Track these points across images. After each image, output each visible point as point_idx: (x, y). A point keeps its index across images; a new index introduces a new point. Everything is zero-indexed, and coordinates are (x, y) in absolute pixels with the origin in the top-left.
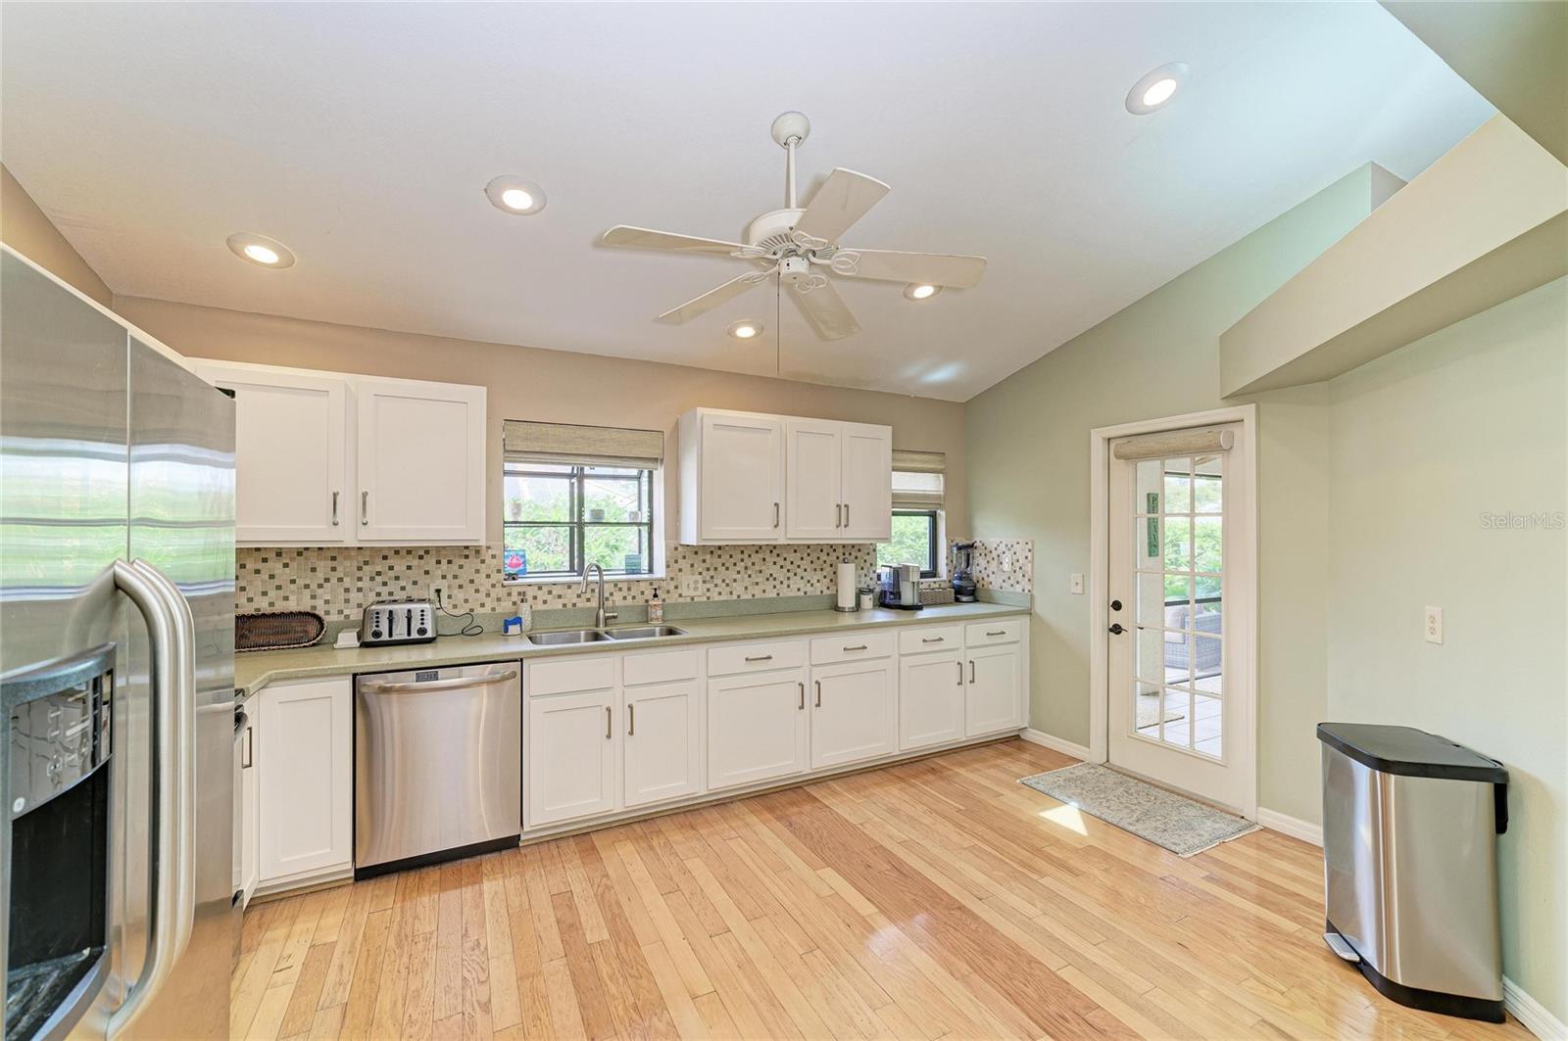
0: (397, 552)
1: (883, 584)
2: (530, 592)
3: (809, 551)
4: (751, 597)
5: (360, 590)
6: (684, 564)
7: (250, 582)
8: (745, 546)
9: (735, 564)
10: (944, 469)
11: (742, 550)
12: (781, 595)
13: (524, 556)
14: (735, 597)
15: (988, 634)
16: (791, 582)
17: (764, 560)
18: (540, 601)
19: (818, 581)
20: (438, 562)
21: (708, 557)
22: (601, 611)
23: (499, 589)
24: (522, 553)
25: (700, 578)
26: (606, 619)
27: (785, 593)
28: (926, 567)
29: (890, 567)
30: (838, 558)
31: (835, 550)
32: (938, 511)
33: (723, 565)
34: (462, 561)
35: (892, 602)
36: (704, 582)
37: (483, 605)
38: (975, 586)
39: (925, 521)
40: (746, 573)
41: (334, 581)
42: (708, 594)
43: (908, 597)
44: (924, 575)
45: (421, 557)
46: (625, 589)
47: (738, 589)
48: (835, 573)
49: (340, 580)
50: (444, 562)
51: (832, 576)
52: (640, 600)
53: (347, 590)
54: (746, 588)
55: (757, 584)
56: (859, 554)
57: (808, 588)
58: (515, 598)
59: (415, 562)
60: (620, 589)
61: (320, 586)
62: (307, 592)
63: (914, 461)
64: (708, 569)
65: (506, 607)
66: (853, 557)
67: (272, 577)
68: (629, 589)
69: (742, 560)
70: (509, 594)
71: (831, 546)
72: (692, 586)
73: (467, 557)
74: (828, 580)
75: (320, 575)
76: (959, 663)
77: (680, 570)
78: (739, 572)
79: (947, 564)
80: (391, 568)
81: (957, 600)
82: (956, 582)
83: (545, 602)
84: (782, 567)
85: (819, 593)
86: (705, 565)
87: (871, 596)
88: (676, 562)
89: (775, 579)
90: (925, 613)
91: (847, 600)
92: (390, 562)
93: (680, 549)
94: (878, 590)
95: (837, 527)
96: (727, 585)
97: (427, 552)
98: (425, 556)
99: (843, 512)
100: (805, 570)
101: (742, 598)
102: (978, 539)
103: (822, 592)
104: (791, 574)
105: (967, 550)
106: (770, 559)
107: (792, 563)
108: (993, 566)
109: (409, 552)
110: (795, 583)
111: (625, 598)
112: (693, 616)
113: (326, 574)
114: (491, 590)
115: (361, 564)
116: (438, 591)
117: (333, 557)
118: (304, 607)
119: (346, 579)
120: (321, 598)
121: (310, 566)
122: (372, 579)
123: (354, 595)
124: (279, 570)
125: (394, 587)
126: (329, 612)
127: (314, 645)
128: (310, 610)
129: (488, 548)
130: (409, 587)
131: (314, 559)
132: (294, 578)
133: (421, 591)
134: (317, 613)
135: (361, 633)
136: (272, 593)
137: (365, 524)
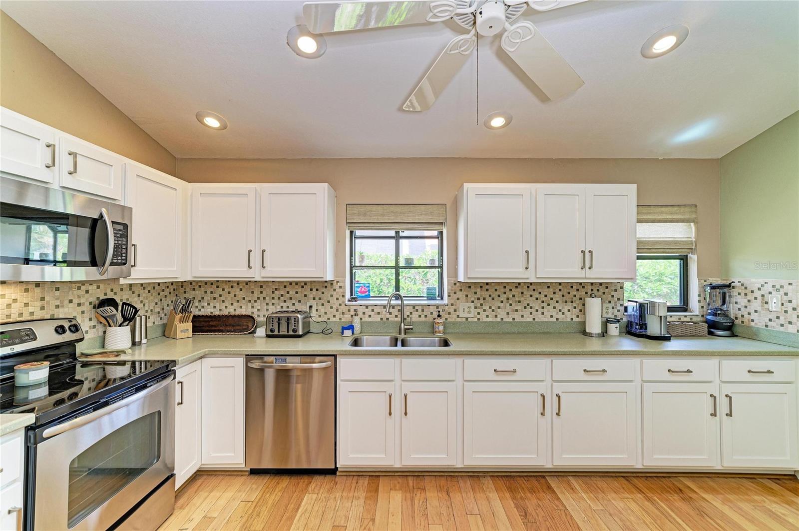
0: (291, 284)
1: (630, 316)
2: (361, 310)
3: (560, 287)
4: (511, 320)
5: (273, 304)
6: (460, 295)
7: (226, 298)
8: (508, 283)
9: (499, 296)
10: (695, 218)
11: (505, 285)
12: (536, 320)
13: (369, 287)
14: (499, 319)
15: (749, 371)
16: (545, 310)
17: (522, 293)
18: (367, 315)
19: (569, 311)
20: (311, 290)
21: (478, 290)
22: (403, 324)
23: (343, 307)
24: (368, 285)
25: (472, 305)
26: (406, 330)
27: (539, 318)
28: (676, 302)
29: (636, 302)
30: (586, 293)
31: (583, 287)
32: (690, 255)
33: (490, 296)
34: (324, 290)
35: (638, 332)
36: (476, 308)
37: (334, 316)
38: (733, 323)
39: (676, 263)
40: (507, 302)
41: (261, 298)
42: (478, 316)
43: (654, 327)
44: (671, 309)
45: (303, 287)
46: (420, 310)
47: (502, 313)
48: (584, 305)
49: (264, 298)
50: (314, 290)
51: (581, 307)
52: (430, 319)
53: (267, 304)
54: (508, 313)
55: (517, 310)
56: (606, 291)
57: (560, 316)
58: (353, 313)
59: (300, 290)
60: (417, 310)
61: (255, 301)
62: (250, 305)
63: (662, 213)
64: (479, 299)
65: (347, 318)
66: (600, 293)
67: (235, 296)
68: (423, 310)
69: (505, 293)
70: (349, 310)
71: (581, 284)
72: (466, 310)
73: (326, 287)
74: (577, 310)
75: (256, 295)
76: (711, 396)
77: (458, 299)
78: (502, 302)
79: (699, 301)
80: (288, 293)
81: (711, 333)
82: (709, 317)
83: (370, 316)
84: (537, 299)
85: (569, 320)
86: (476, 296)
87: (617, 325)
88: (455, 293)
89: (531, 308)
90: (674, 345)
91: (595, 327)
92: (287, 289)
93: (458, 284)
94: (625, 320)
95: (582, 269)
96: (493, 311)
97: (306, 284)
98: (305, 286)
99: (587, 258)
100: (557, 302)
101: (505, 320)
102: (736, 279)
103: (572, 319)
104: (545, 305)
105: (723, 290)
106: (527, 293)
107: (546, 296)
108: (756, 305)
109: (297, 284)
110: (549, 311)
111: (420, 316)
112: (469, 331)
113: (258, 295)
114: (339, 307)
115: (274, 290)
116: (311, 307)
117: (261, 287)
118: (248, 313)
119: (267, 298)
120: (256, 308)
121: (251, 290)
122: (279, 298)
123: (271, 307)
124: (238, 292)
125: (289, 303)
126: (259, 316)
127: (249, 333)
128: (250, 314)
129: (338, 282)
130: (297, 304)
131: (253, 287)
132: (244, 296)
133: (303, 306)
134: (253, 316)
135: (266, 329)
136: (235, 304)
137: (264, 268)
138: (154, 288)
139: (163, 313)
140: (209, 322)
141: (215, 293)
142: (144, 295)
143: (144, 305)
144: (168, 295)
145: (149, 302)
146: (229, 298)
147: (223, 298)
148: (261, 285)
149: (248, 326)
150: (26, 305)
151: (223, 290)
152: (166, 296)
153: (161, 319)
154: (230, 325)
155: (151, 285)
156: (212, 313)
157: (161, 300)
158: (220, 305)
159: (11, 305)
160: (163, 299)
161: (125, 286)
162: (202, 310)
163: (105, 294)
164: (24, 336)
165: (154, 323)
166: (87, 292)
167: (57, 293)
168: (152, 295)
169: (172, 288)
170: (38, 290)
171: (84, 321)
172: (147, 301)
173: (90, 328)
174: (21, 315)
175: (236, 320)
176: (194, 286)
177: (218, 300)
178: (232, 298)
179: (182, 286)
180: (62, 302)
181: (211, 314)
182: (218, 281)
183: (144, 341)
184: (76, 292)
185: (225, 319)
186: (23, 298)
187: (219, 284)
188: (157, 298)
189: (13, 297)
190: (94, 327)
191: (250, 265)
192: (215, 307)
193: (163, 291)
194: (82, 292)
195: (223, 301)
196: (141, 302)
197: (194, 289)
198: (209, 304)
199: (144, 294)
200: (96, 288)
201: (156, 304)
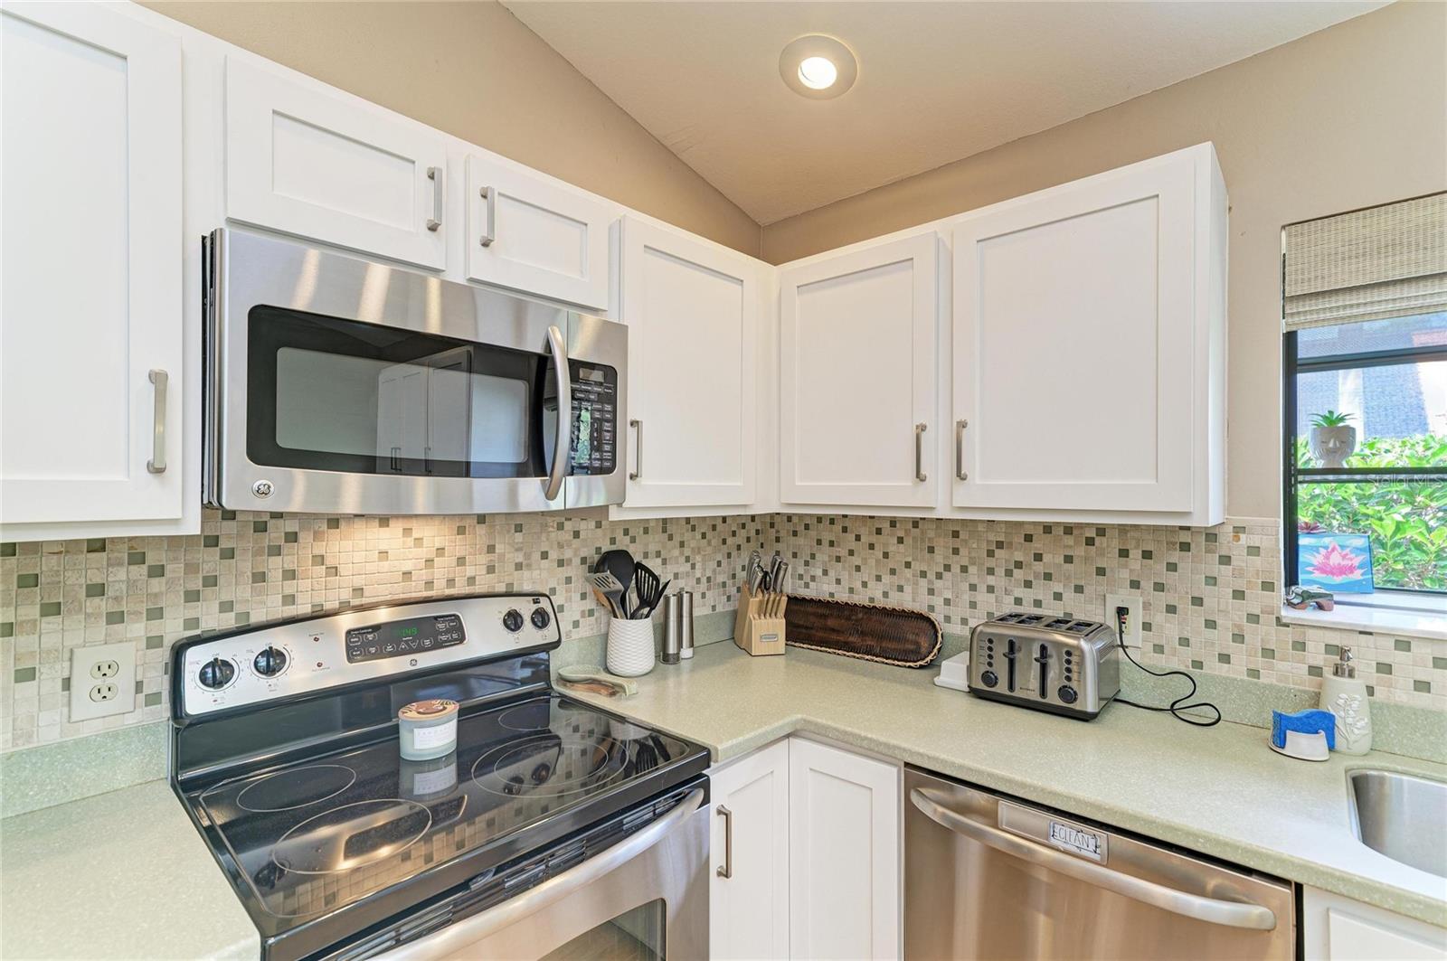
0: (1048, 531)
2: (1364, 654)
5: (991, 589)
7: (865, 560)
18: (1403, 680)
20: (1124, 554)
34: (1175, 556)
37: (1225, 658)
41: (956, 569)
45: (1090, 541)
49: (964, 569)
50: (1135, 554)
53: (973, 587)
59: (1080, 551)
61: (939, 576)
62: (923, 583)
65: (1289, 676)
67: (886, 555)
70: (1300, 646)
73: (1185, 547)
75: (939, 557)
80: (1038, 557)
83: (1424, 686)
92: (1037, 546)
97: (1101, 531)
98: (1098, 543)
109: (1068, 531)
113: (946, 557)
114: (1248, 628)
115: (994, 547)
116: (1122, 612)
117: (956, 534)
118: (919, 606)
119: (973, 570)
120: (940, 594)
121: (927, 544)
122: (1009, 573)
123: (982, 597)
124: (893, 548)
125: (1042, 591)
126: (948, 619)
127: (921, 667)
128: (924, 611)
129: (1239, 530)
130: (1069, 595)
131: (931, 534)
132: (909, 559)
133: (1089, 607)
134: (933, 616)
135: (969, 669)
136: (886, 578)
137: (963, 479)
138: (714, 527)
139: (734, 585)
140: (824, 616)
141: (839, 546)
142: (693, 544)
143: (693, 567)
144: (744, 545)
145: (704, 561)
146: (872, 562)
147: (856, 560)
148: (955, 530)
149: (917, 644)
150: (461, 561)
151: (858, 538)
152: (739, 547)
153: (729, 598)
154: (873, 634)
155: (708, 522)
156: (832, 595)
157: (729, 555)
158: (850, 574)
159: (433, 560)
160: (734, 553)
161: (652, 524)
162: (812, 585)
163: (613, 541)
164: (441, 634)
165: (714, 608)
166: (576, 534)
167: (519, 537)
168: (709, 543)
169: (752, 527)
170: (481, 530)
171: (571, 599)
172: (698, 558)
173: (583, 616)
174: (451, 582)
175: (888, 620)
176: (795, 525)
177: (847, 565)
178: (878, 561)
179: (772, 525)
180: (527, 556)
181: (830, 600)
182: (845, 516)
183: (686, 652)
184: (556, 535)
185: (860, 616)
186: (457, 546)
187: (847, 523)
188: (720, 550)
189: (438, 545)
190: (591, 613)
191: (923, 472)
192: (838, 581)
193: (734, 534)
194: (566, 535)
195: (858, 568)
196: (687, 559)
197: (795, 534)
198: (825, 573)
199: (693, 540)
200: (593, 527)
201: (719, 564)
